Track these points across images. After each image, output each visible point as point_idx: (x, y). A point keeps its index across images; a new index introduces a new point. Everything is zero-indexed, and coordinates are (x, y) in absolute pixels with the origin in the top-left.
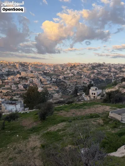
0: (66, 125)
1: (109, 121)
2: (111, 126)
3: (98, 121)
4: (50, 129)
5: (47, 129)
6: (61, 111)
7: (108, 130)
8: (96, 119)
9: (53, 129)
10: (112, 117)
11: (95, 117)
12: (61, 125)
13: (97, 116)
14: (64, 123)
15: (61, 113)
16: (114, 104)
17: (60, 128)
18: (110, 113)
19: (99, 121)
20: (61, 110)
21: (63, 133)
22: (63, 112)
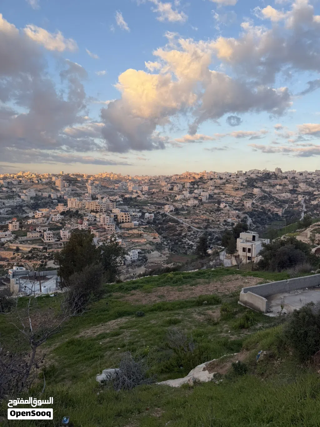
0: (126, 323)
1: (236, 313)
3: (210, 312)
4: (82, 334)
5: (77, 333)
7: (223, 334)
8: (207, 309)
9: (89, 332)
10: (245, 303)
11: (206, 304)
12: (113, 324)
14: (123, 320)
15: (133, 295)
17: (108, 331)
18: (242, 293)
19: (213, 312)
21: (110, 342)
22: (138, 293)
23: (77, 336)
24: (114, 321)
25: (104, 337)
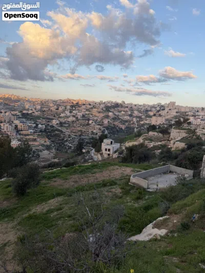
0: (63, 201)
1: (130, 190)
2: (134, 197)
3: (114, 190)
4: (33, 211)
5: (30, 210)
6: (54, 179)
7: (129, 204)
8: (111, 188)
9: (38, 209)
10: (134, 183)
11: (109, 186)
12: (53, 203)
13: (113, 183)
14: (60, 199)
15: (55, 181)
16: (138, 164)
17: (52, 207)
18: (131, 178)
19: (116, 190)
20: (55, 177)
21: (58, 214)
22: (58, 180)
23: (31, 213)
24: (53, 200)
25: (52, 212)
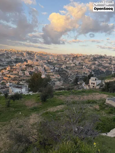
0: (64, 107)
1: (105, 107)
2: (107, 112)
3: (94, 106)
4: (49, 110)
5: (47, 109)
6: (60, 96)
7: (103, 115)
9: (51, 109)
10: (108, 104)
11: (92, 103)
12: (59, 107)
13: (94, 102)
14: (63, 106)
15: (61, 97)
16: (112, 93)
17: (59, 110)
18: (107, 100)
19: (96, 106)
21: (61, 114)
22: (63, 96)
23: (48, 111)
24: (59, 106)
25: (58, 112)
